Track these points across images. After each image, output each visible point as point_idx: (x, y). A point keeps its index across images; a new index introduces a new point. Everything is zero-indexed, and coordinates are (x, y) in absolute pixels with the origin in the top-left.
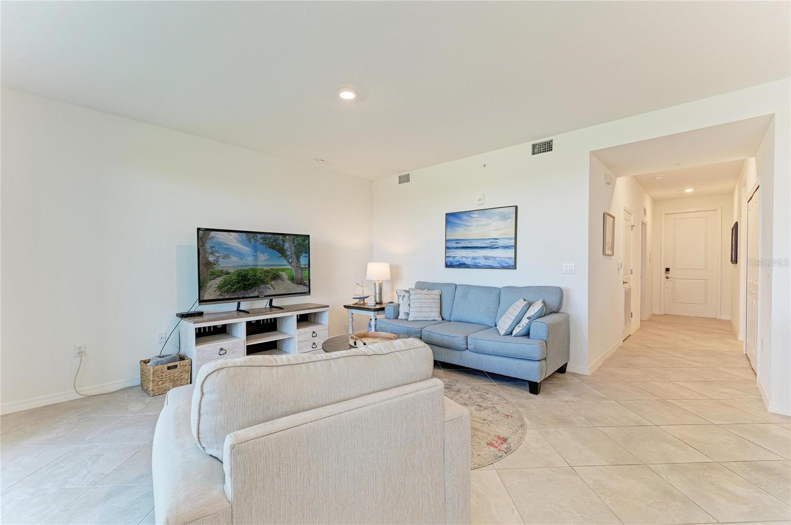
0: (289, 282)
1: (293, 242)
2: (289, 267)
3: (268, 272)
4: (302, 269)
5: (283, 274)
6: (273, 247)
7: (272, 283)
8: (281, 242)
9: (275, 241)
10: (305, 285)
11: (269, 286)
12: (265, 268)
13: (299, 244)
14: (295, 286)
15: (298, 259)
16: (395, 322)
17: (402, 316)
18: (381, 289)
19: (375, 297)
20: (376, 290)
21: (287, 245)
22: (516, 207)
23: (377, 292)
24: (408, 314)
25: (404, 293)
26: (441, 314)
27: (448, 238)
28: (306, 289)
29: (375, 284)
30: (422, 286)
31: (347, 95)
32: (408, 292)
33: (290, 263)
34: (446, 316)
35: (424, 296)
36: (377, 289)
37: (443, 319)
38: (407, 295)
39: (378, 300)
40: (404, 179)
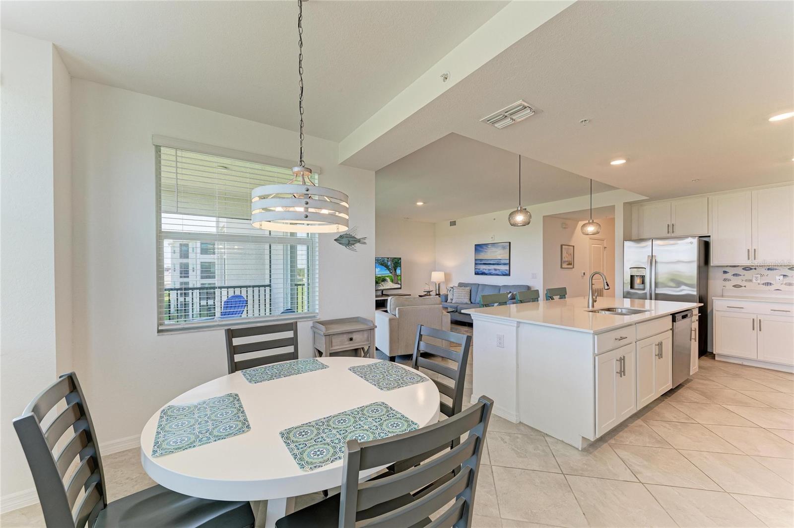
0: (391, 283)
1: (393, 261)
2: (391, 275)
3: (380, 277)
4: (397, 276)
5: (387, 278)
6: (382, 265)
7: (382, 283)
8: (386, 261)
9: (383, 261)
10: (399, 284)
11: (380, 285)
12: (378, 276)
13: (396, 262)
14: (394, 284)
15: (395, 270)
16: (445, 303)
17: (449, 300)
18: (439, 287)
19: (436, 291)
21: (389, 263)
22: (510, 243)
23: (437, 288)
24: (452, 300)
25: (451, 289)
26: (470, 300)
27: (476, 258)
28: (399, 286)
29: (436, 284)
30: (461, 285)
31: (420, 204)
32: (452, 288)
33: (391, 273)
34: (473, 301)
35: (461, 290)
36: (437, 286)
37: (471, 303)
38: (452, 290)
39: (437, 293)
40: (453, 223)
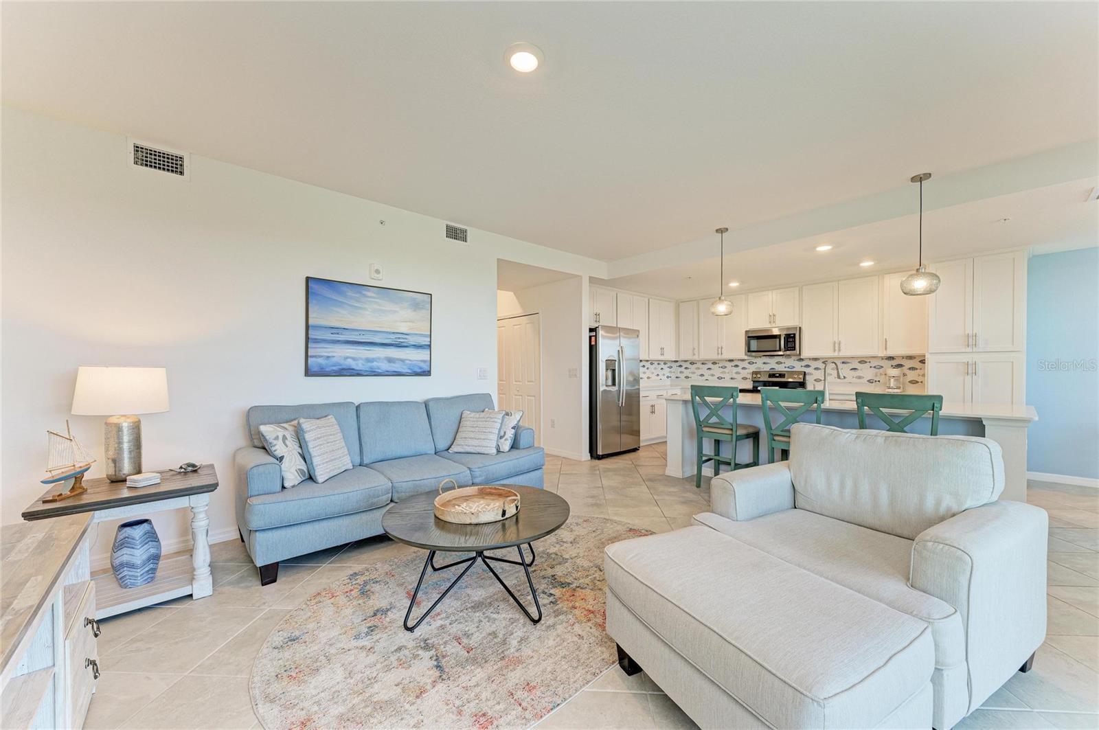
18: (137, 438)
20: (120, 443)
22: (431, 295)
23: (126, 446)
24: (304, 472)
29: (119, 429)
36: (122, 432)
37: (353, 465)
38: (288, 434)
